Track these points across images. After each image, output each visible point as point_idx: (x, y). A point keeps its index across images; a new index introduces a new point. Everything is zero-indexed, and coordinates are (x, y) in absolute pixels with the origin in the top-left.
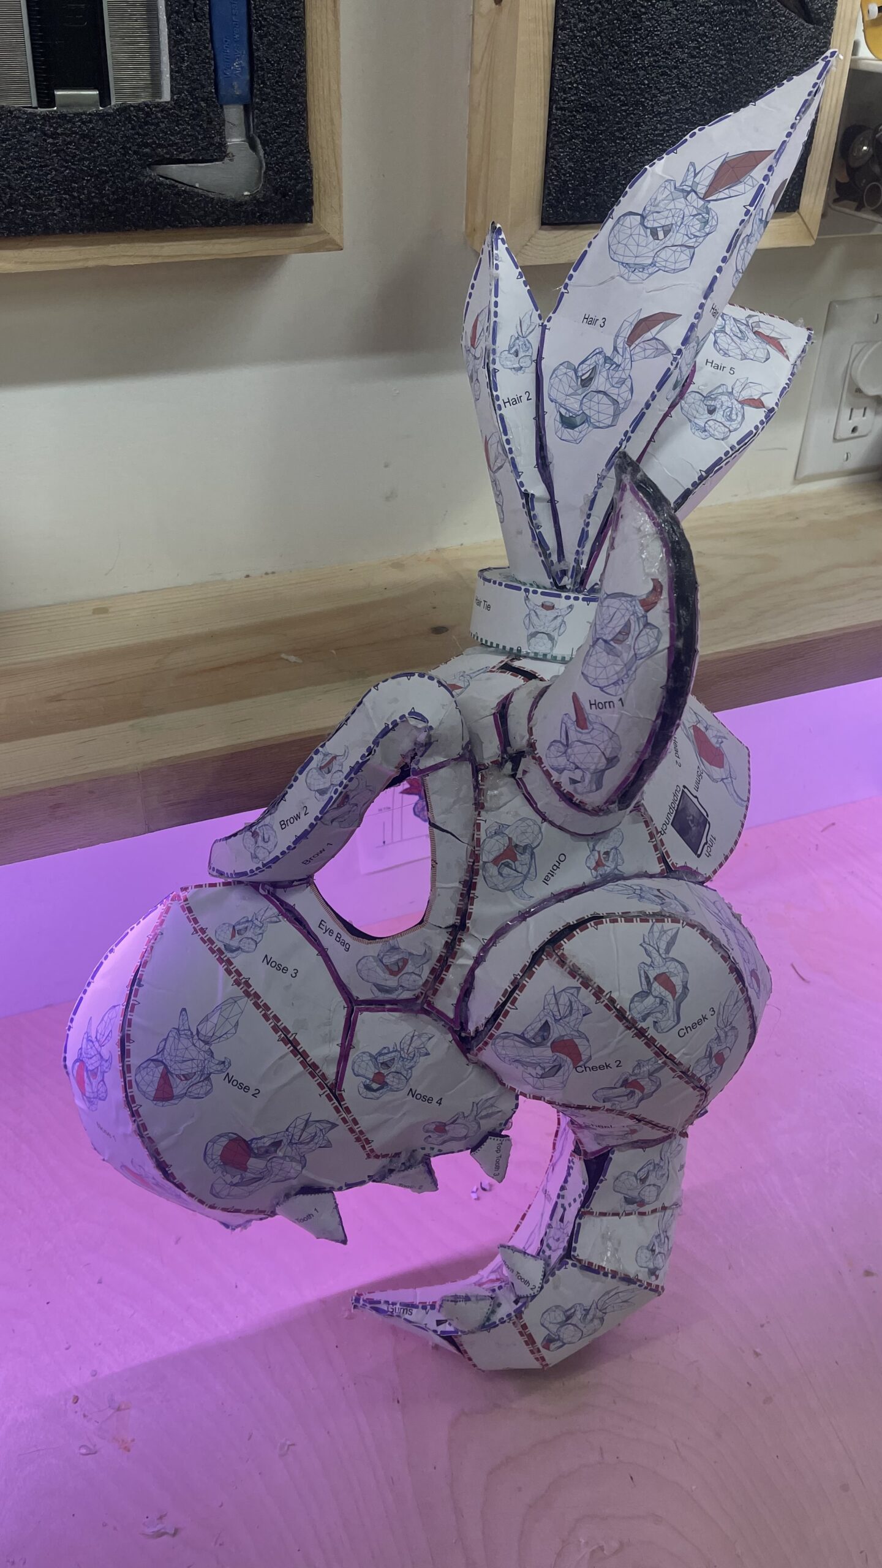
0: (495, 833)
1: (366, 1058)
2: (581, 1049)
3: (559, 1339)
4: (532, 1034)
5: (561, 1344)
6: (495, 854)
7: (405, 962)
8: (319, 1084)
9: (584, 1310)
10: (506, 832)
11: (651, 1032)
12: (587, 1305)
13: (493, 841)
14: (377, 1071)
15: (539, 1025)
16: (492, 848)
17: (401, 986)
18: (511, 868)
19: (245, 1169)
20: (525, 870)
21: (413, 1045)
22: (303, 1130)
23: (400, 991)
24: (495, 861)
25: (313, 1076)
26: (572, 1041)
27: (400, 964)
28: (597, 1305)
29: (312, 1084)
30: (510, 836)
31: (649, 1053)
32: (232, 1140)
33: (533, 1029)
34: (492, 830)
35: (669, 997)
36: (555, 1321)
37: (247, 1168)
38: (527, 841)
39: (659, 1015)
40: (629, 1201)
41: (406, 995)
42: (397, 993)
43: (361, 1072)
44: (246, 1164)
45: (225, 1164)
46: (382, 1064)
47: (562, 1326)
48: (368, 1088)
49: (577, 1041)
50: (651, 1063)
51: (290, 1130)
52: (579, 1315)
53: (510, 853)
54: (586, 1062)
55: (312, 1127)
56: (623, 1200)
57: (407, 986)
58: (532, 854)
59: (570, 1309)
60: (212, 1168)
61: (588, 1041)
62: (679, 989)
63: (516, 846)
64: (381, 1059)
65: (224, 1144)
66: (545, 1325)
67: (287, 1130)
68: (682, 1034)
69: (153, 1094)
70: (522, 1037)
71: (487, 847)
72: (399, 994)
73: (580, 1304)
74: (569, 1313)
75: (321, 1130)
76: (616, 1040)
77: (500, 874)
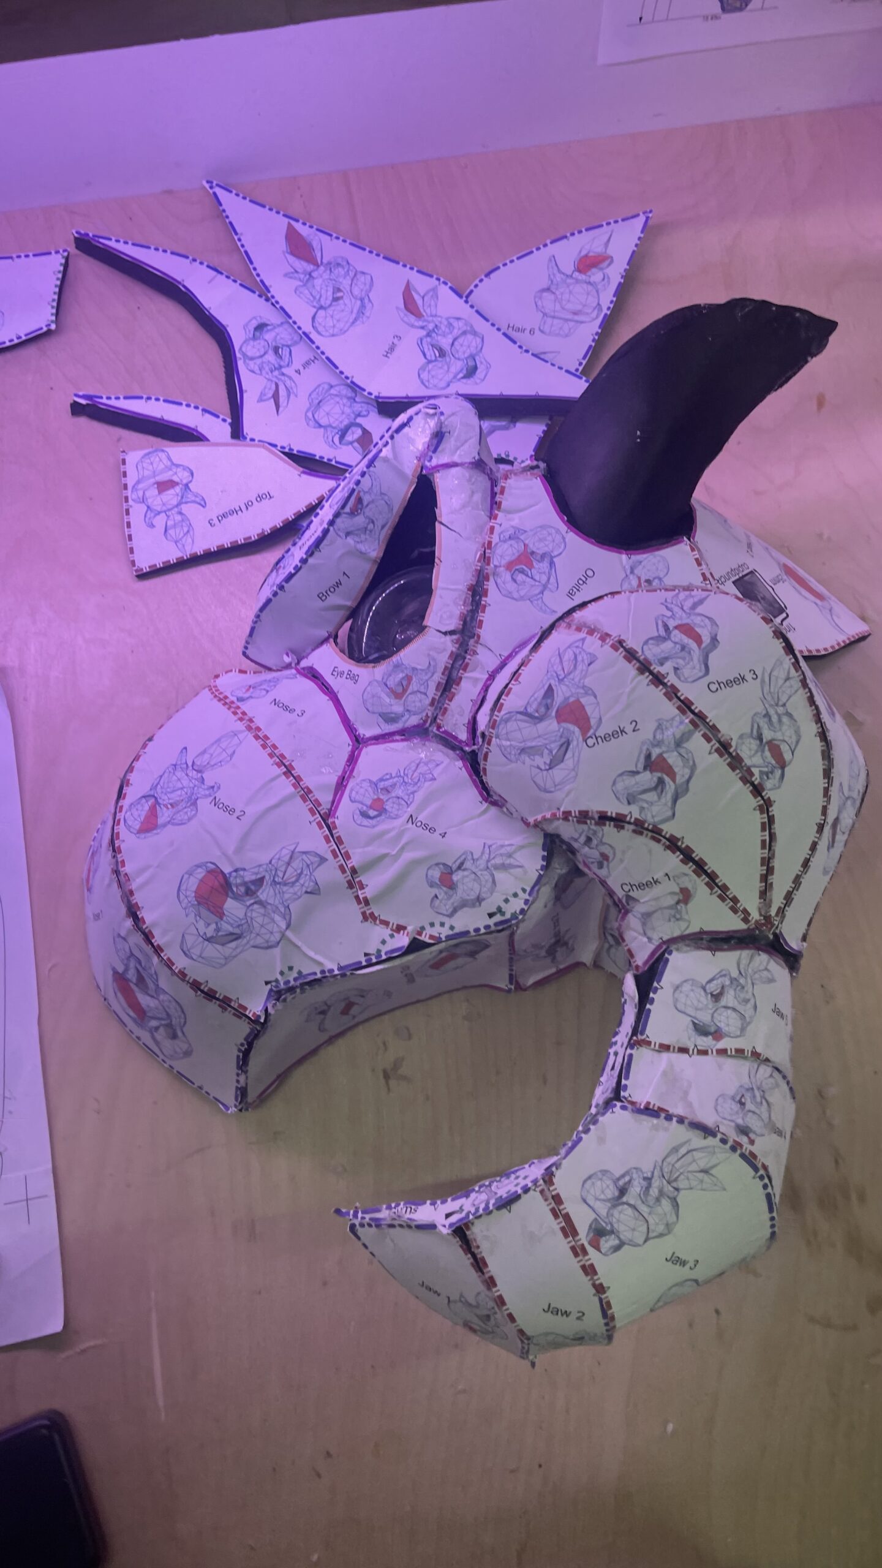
0: (510, 537)
1: (366, 785)
2: (589, 710)
3: (612, 1232)
4: (534, 706)
5: (617, 1242)
6: (508, 559)
7: (409, 679)
8: (311, 810)
9: (645, 1179)
10: (522, 537)
11: (671, 679)
12: (647, 1172)
13: (506, 546)
14: (376, 797)
15: (542, 692)
16: (504, 553)
17: (408, 710)
18: (527, 575)
19: (221, 915)
20: (544, 579)
21: (419, 771)
22: (288, 864)
23: (407, 716)
24: (509, 566)
25: (305, 801)
26: (578, 701)
27: (405, 683)
28: (661, 1169)
29: (301, 808)
30: (527, 542)
31: (670, 709)
32: (210, 872)
33: (536, 699)
34: (507, 535)
35: (693, 645)
36: (602, 1197)
37: (224, 914)
38: (546, 549)
39: (681, 662)
40: (701, 1030)
41: (414, 720)
42: (404, 719)
43: (357, 798)
44: (221, 908)
45: (199, 903)
46: (382, 789)
47: (614, 1206)
48: (364, 815)
49: (583, 701)
50: (675, 723)
51: (273, 862)
52: (636, 1189)
53: (525, 560)
54: (596, 730)
55: (298, 861)
56: (691, 1026)
57: (413, 709)
58: (552, 564)
59: (623, 1176)
60: (185, 909)
61: (595, 697)
62: (706, 640)
63: (533, 553)
64: (382, 785)
65: (200, 876)
66: (588, 1201)
67: (270, 862)
68: (713, 687)
69: (137, 827)
70: (525, 713)
71: (499, 551)
72: (407, 720)
73: (635, 1168)
74: (621, 1183)
75: (308, 866)
76: (627, 690)
77: (515, 581)
